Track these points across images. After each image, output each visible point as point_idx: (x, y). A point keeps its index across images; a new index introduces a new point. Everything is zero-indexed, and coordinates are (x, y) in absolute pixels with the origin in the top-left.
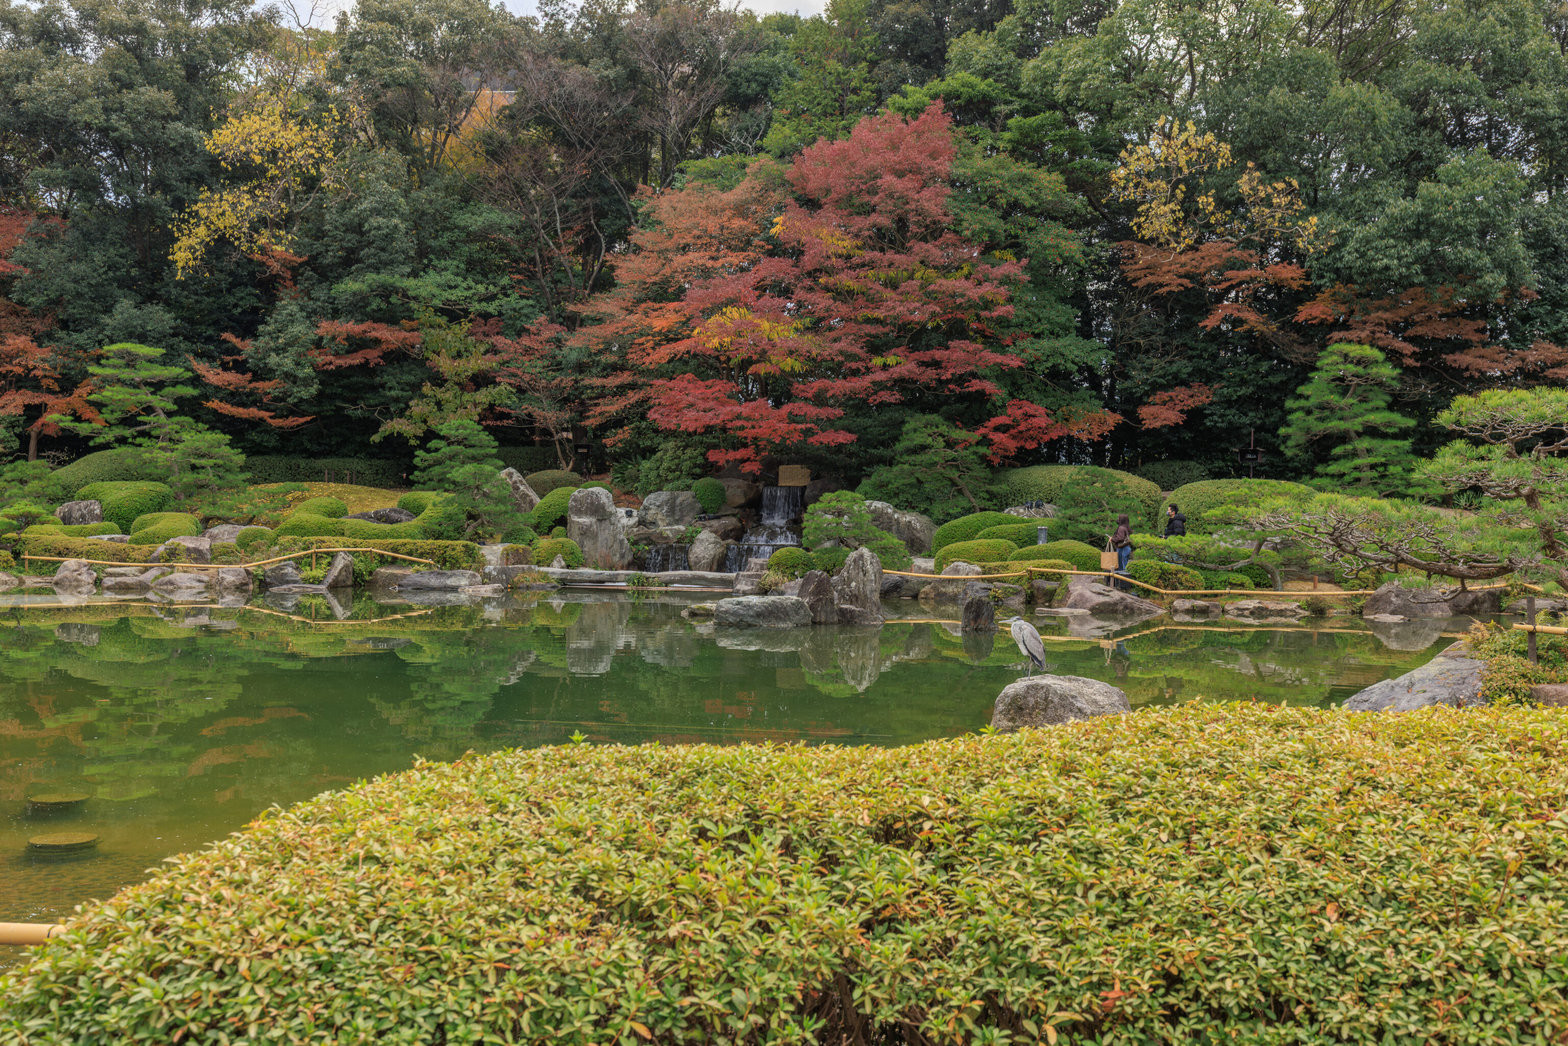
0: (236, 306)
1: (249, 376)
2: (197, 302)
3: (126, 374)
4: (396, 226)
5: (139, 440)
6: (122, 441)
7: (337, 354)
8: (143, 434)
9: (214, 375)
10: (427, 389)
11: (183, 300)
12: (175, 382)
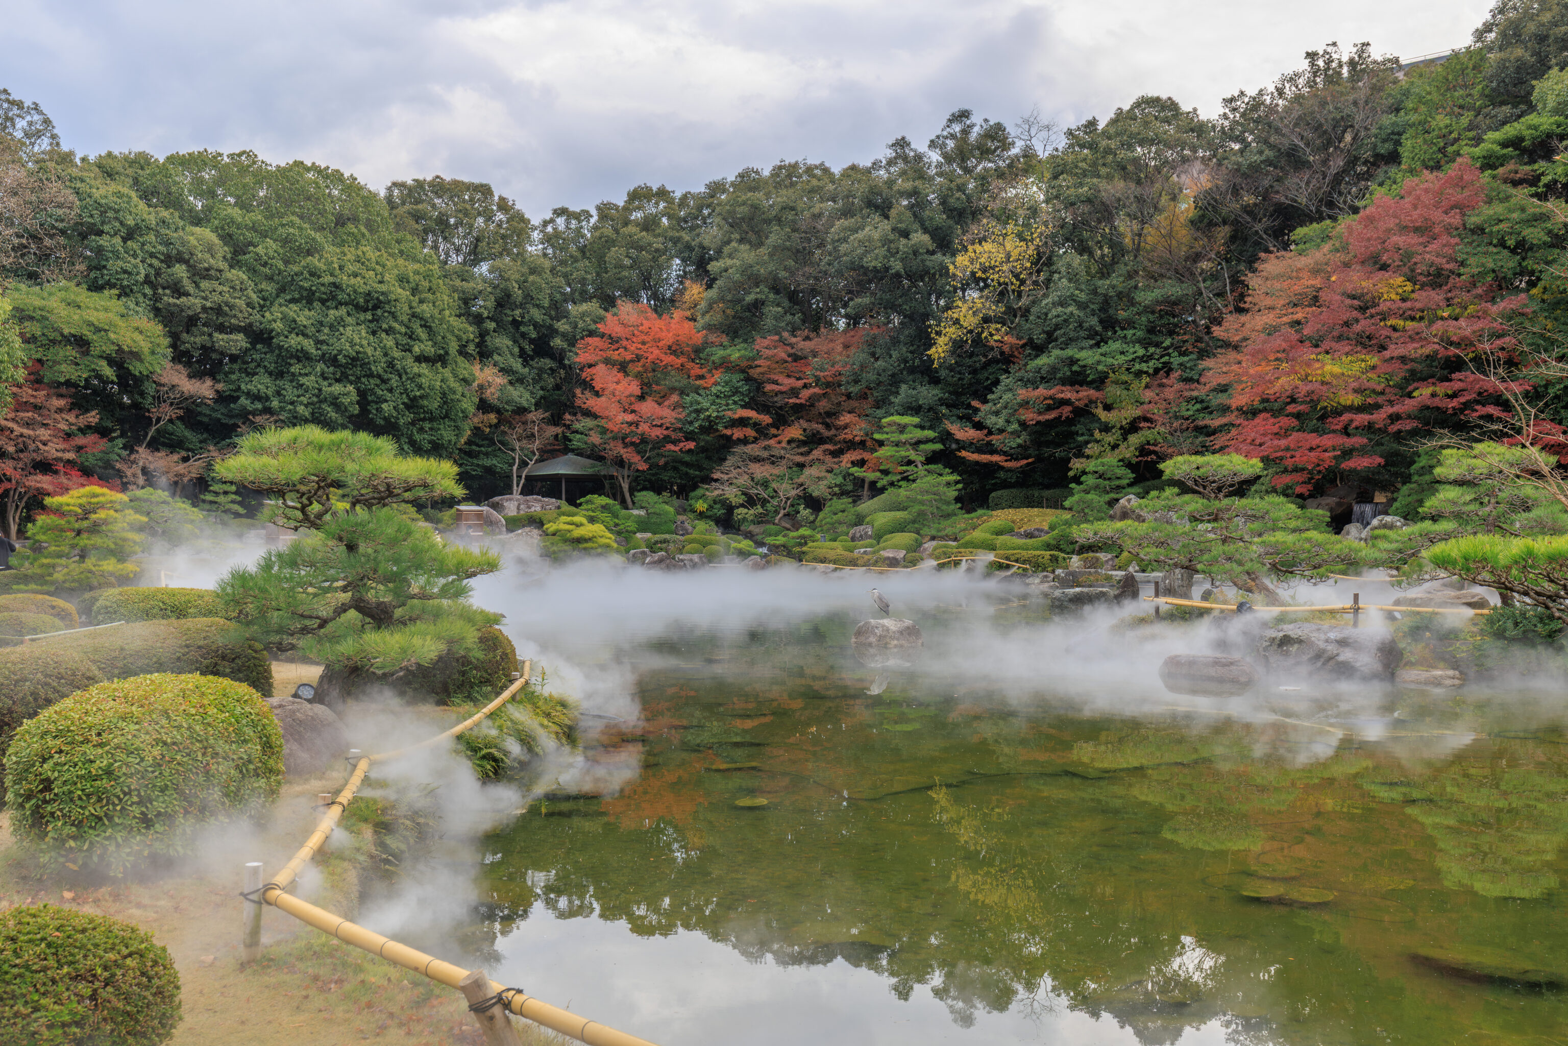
0: (988, 379)
1: (986, 431)
2: (960, 379)
3: (895, 437)
4: (1072, 313)
5: (901, 483)
6: (892, 484)
7: (1040, 413)
8: (906, 479)
9: (963, 433)
10: (1097, 435)
11: (949, 379)
12: (928, 441)
